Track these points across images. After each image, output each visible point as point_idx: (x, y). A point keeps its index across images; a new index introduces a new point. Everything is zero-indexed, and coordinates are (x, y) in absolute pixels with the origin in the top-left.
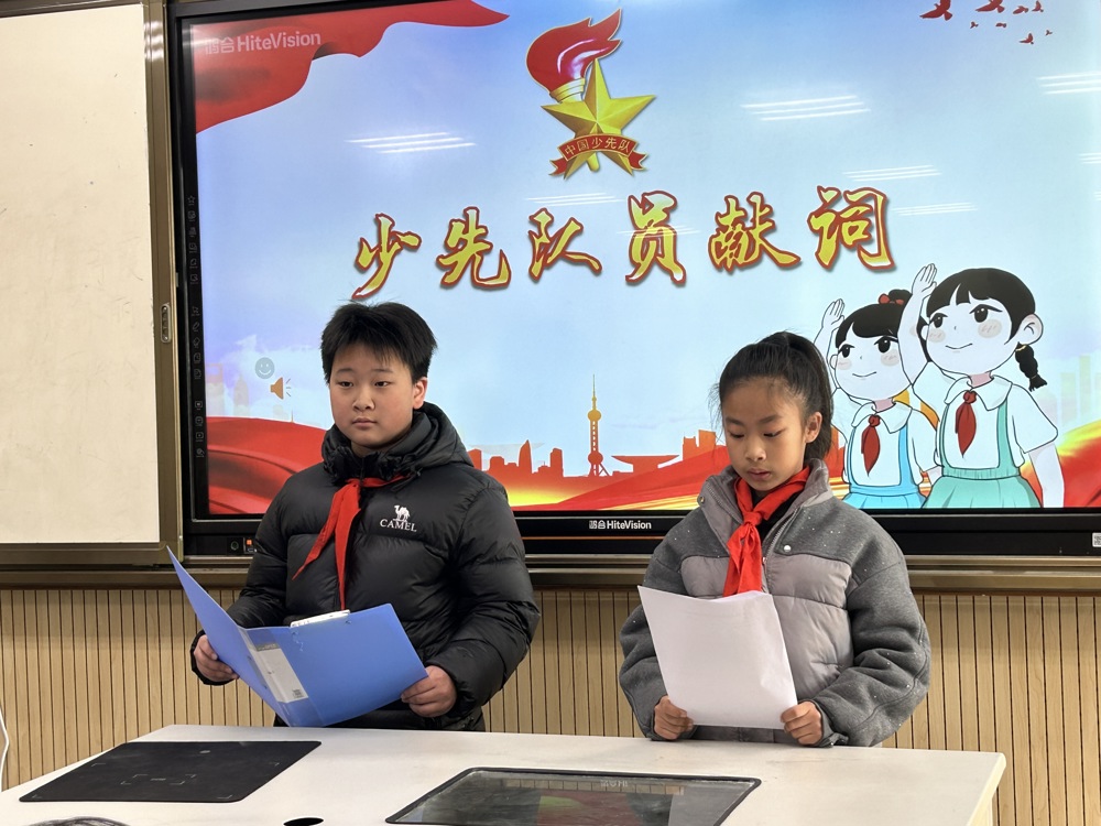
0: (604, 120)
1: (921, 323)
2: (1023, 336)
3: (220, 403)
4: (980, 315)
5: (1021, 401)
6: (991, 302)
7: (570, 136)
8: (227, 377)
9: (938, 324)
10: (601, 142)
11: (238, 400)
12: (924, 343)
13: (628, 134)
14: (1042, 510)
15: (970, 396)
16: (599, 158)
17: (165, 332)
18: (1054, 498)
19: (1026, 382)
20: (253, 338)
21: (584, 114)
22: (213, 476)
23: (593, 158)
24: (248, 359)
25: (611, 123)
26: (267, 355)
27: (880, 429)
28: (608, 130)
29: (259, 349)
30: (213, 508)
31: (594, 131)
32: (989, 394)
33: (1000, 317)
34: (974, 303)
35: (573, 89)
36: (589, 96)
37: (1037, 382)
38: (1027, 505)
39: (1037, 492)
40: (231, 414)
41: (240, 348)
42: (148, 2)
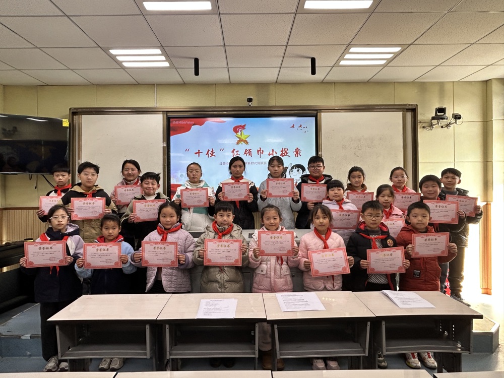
1: (290, 172)
3: (173, 181)
4: (298, 171)
6: (299, 169)
7: (239, 139)
8: (175, 177)
9: (292, 172)
10: (243, 140)
11: (176, 181)
12: (290, 175)
15: (296, 182)
20: (180, 171)
21: (240, 137)
22: (171, 194)
23: (242, 143)
24: (179, 174)
26: (182, 174)
33: (301, 171)
34: (297, 169)
35: (239, 133)
36: (241, 134)
40: (175, 183)
42: (163, 114)
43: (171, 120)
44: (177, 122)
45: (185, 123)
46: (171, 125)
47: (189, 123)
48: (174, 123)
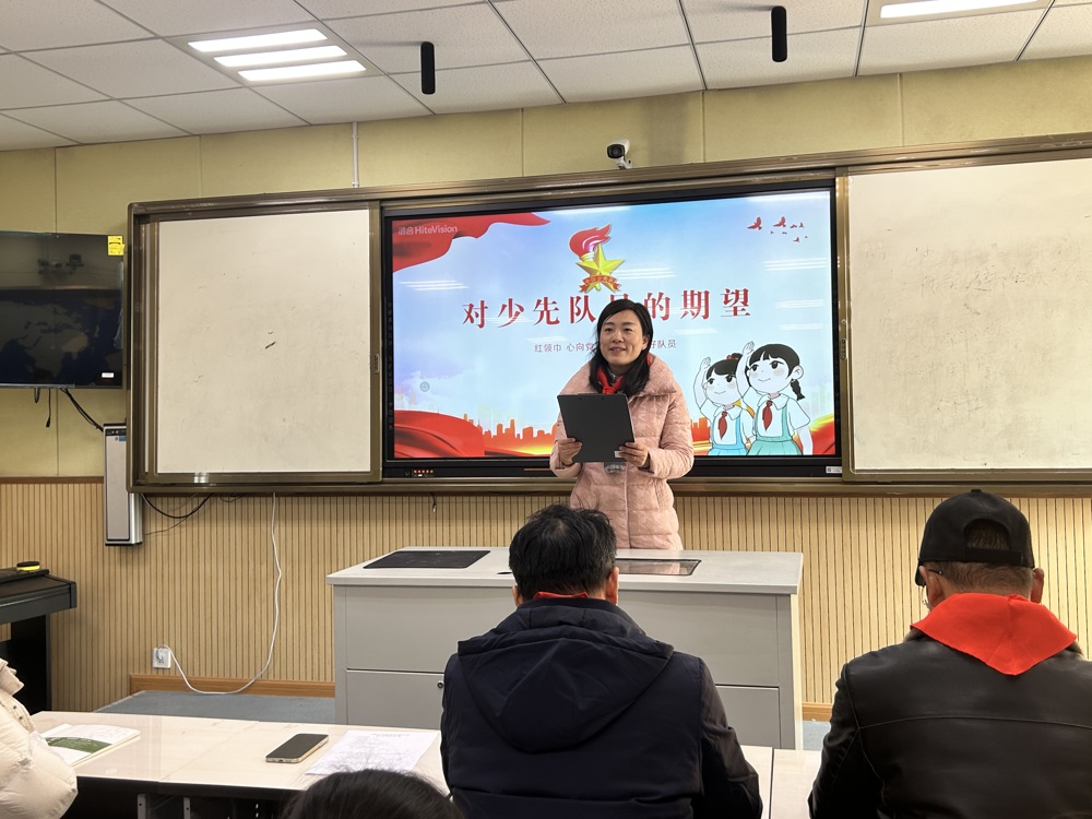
0: (602, 270)
1: (747, 369)
2: (794, 376)
3: (401, 404)
4: (774, 365)
5: (793, 406)
6: (779, 359)
7: (588, 275)
8: (405, 391)
9: (755, 370)
10: (601, 278)
11: (410, 403)
12: (748, 378)
13: (612, 275)
14: (803, 456)
15: (769, 403)
16: (599, 285)
17: (376, 368)
18: (808, 451)
19: (795, 397)
20: (419, 373)
21: (594, 266)
22: (396, 439)
23: (597, 285)
24: (416, 383)
25: (606, 270)
26: (426, 380)
27: (727, 418)
28: (604, 273)
29: (422, 377)
30: (396, 455)
31: (598, 274)
32: (779, 402)
33: (783, 366)
34: (772, 360)
35: (589, 256)
36: (596, 258)
37: (800, 397)
38: (796, 454)
39: (800, 447)
40: (407, 409)
41: (412, 377)
42: (371, 208)
43: (395, 224)
44: (410, 231)
45: (432, 230)
46: (395, 240)
47: (443, 230)
48: (402, 232)
